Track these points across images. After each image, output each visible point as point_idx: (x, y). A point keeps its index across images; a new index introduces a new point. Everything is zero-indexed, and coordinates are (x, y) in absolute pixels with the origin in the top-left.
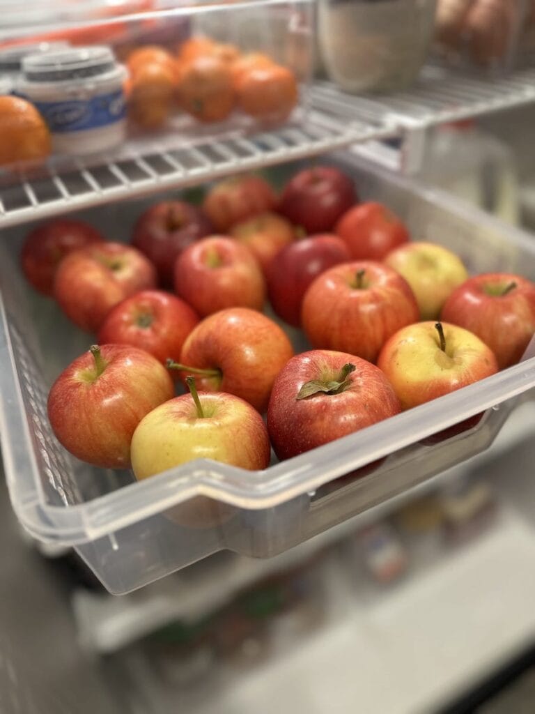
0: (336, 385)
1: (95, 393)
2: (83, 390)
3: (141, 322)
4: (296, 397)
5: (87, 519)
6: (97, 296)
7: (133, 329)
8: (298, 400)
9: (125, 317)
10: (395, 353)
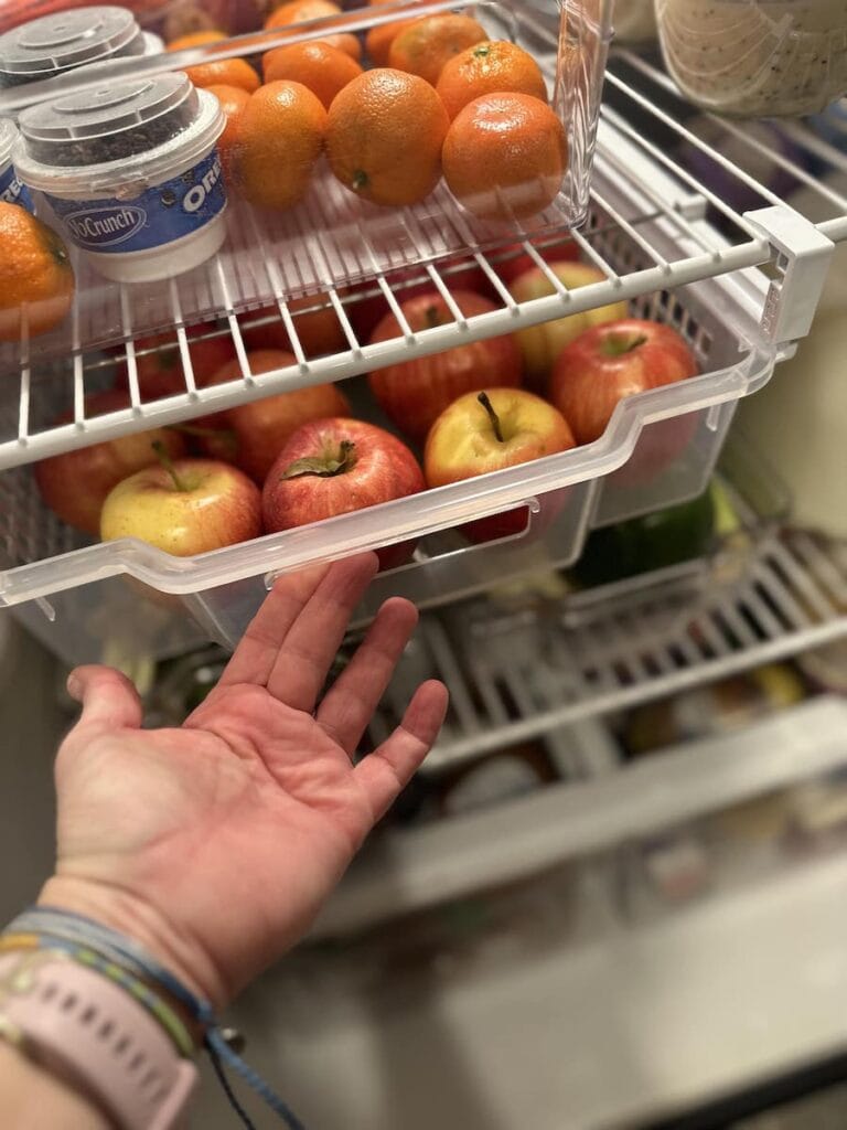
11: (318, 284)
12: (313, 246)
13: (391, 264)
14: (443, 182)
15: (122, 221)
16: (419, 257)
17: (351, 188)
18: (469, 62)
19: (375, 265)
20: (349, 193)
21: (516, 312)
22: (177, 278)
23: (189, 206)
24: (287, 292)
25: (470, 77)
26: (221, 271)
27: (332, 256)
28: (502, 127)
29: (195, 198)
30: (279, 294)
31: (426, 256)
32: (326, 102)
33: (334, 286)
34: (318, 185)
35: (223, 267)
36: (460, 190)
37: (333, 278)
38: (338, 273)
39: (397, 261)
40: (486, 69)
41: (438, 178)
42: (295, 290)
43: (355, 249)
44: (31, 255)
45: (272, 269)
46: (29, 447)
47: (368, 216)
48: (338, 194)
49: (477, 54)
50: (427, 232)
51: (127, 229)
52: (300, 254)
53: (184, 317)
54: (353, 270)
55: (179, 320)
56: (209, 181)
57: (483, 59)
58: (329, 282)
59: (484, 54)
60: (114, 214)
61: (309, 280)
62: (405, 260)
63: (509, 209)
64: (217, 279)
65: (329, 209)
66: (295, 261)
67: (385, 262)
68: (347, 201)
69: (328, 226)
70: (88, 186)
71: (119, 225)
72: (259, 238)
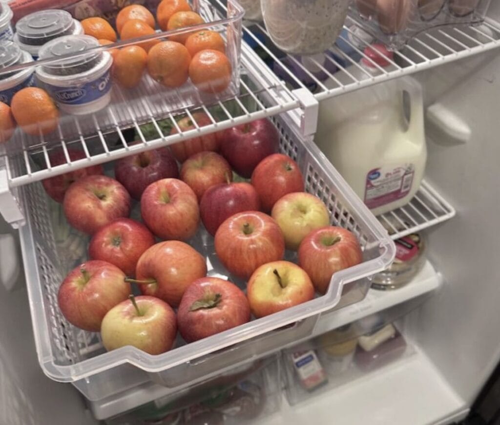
0: (212, 303)
1: (83, 296)
2: (76, 293)
3: (115, 243)
4: (189, 309)
5: (73, 372)
6: (90, 217)
7: (110, 247)
8: (189, 311)
9: (105, 239)
10: (253, 283)
11: (148, 116)
12: (144, 102)
13: (173, 108)
14: (189, 79)
15: (78, 94)
16: (182, 106)
17: (157, 81)
18: (197, 37)
19: (167, 109)
20: (155, 82)
21: (216, 126)
22: (96, 113)
23: (101, 89)
24: (137, 118)
25: (198, 42)
26: (111, 111)
27: (151, 106)
28: (209, 62)
29: (102, 86)
30: (134, 119)
31: (185, 106)
32: (147, 51)
33: (153, 117)
34: (143, 79)
35: (112, 110)
36: (195, 82)
37: (153, 114)
38: (154, 112)
39: (175, 108)
40: (203, 39)
41: (188, 78)
42: (139, 118)
43: (159, 103)
44: (49, 106)
45: (130, 110)
46: (32, 177)
47: (163, 91)
48: (151, 82)
49: (200, 34)
50: (185, 97)
51: (80, 96)
52: (139, 104)
53: (100, 127)
54: (159, 111)
55: (98, 128)
56: (107, 79)
57: (202, 36)
58: (151, 115)
59: (203, 34)
60: (75, 91)
61: (144, 114)
62: (178, 107)
63: (213, 88)
64: (110, 114)
65: (148, 88)
66: (138, 107)
67: (170, 108)
68: (155, 85)
69: (149, 94)
70: (68, 83)
71: (76, 95)
72: (123, 99)
